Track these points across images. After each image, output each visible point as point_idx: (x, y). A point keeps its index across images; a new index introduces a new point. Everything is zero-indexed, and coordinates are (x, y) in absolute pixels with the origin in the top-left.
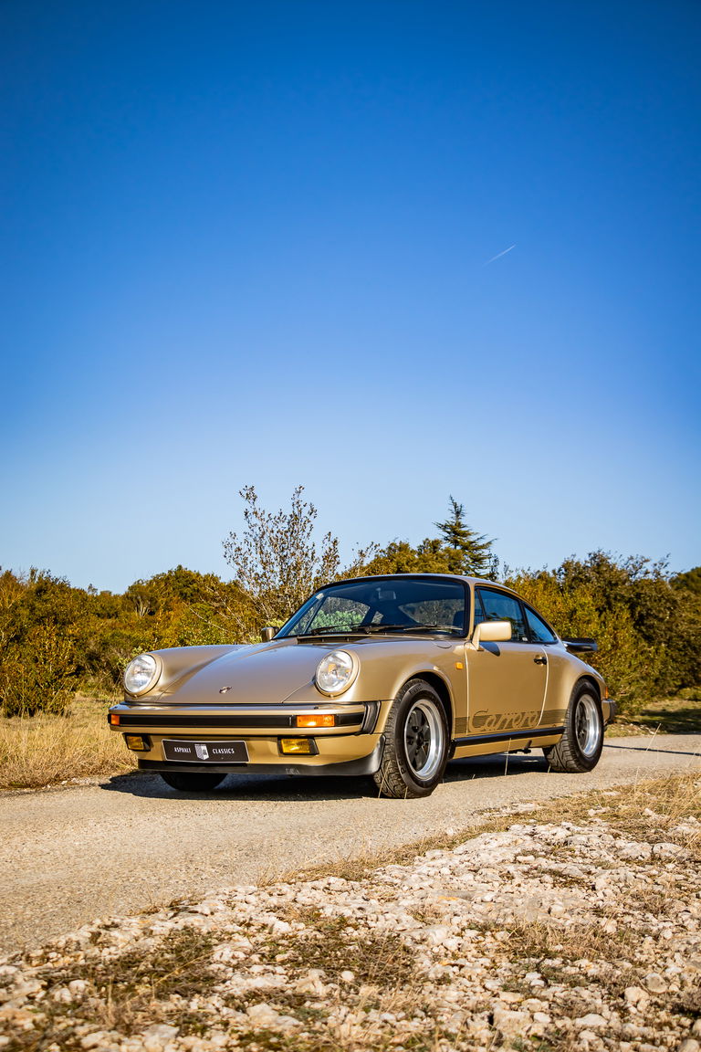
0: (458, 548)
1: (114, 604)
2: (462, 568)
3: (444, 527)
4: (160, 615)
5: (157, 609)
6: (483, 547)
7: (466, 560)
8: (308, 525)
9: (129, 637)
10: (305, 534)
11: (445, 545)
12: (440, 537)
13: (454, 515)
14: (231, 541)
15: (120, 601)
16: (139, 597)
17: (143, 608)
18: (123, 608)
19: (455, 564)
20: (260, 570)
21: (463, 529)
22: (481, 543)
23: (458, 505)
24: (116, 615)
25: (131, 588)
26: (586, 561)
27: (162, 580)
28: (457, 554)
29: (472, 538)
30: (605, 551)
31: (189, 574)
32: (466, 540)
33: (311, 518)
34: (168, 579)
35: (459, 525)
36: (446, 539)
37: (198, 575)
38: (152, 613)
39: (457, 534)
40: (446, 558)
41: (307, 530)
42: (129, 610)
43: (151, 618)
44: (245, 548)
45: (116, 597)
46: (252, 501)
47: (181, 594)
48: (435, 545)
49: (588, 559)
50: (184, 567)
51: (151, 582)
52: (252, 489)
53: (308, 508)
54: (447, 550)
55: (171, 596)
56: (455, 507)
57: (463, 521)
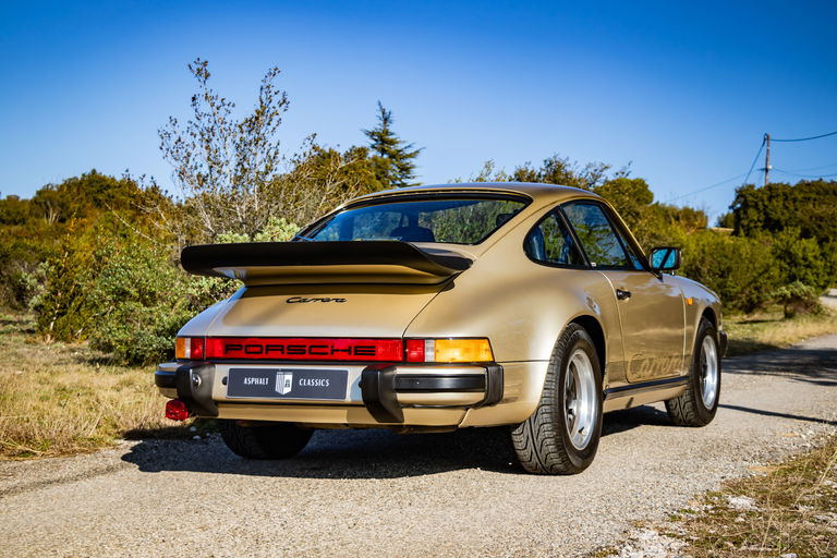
0: (385, 156)
1: (21, 210)
2: (390, 177)
3: (372, 134)
4: (72, 224)
5: (69, 216)
6: (410, 156)
7: (393, 171)
8: (275, 118)
9: (34, 249)
10: (270, 128)
11: (372, 153)
12: (367, 145)
13: (382, 122)
14: (170, 129)
15: (27, 207)
16: (48, 203)
17: (53, 215)
18: (31, 214)
19: (383, 173)
20: (205, 170)
21: (391, 137)
22: (408, 151)
23: (387, 111)
24: (23, 221)
25: (39, 193)
26: (541, 169)
27: (75, 184)
28: (385, 163)
29: (400, 147)
30: (562, 157)
31: (104, 179)
32: (393, 148)
33: (280, 110)
34: (81, 183)
35: (387, 133)
36: (373, 147)
37: (113, 179)
38: (62, 220)
39: (384, 142)
40: (373, 166)
41: (274, 123)
42: (37, 216)
43: (62, 225)
44: (187, 139)
45: (24, 202)
46: (202, 79)
47: (95, 200)
48: (362, 152)
49: (543, 167)
50: (98, 171)
51: (61, 186)
52: (205, 64)
53: (279, 97)
54: (375, 159)
55: (84, 202)
56: (383, 113)
57: (391, 128)
